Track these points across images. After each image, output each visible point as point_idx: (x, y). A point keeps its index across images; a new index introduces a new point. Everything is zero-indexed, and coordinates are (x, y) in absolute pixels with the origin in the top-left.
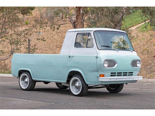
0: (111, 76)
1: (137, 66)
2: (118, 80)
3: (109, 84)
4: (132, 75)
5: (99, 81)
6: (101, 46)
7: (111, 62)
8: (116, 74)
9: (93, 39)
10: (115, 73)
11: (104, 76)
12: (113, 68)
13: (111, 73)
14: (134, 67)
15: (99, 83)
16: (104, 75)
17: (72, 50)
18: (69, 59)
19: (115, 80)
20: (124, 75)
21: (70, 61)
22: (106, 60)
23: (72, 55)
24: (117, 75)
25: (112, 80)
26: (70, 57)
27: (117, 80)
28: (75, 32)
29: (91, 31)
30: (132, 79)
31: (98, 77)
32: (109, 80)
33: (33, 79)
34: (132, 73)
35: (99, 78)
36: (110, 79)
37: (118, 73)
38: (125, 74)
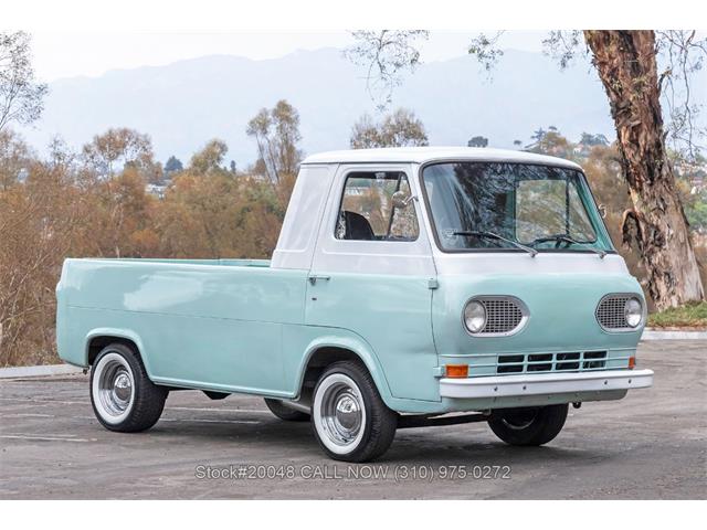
0: (501, 370)
1: (624, 323)
2: (531, 390)
3: (493, 410)
4: (602, 364)
5: (442, 394)
6: (455, 234)
7: (501, 310)
8: (526, 363)
9: (417, 200)
10: (521, 358)
11: (466, 373)
12: (508, 333)
13: (502, 359)
14: (608, 330)
15: (445, 405)
16: (466, 367)
17: (324, 251)
18: (312, 291)
19: (518, 391)
20: (560, 367)
21: (314, 299)
22: (475, 300)
23: (325, 274)
24: (531, 368)
25: (502, 392)
26: (312, 280)
27: (528, 392)
28: (337, 166)
29: (408, 165)
30: (600, 386)
31: (439, 378)
32: (490, 392)
33: (152, 377)
34: (603, 354)
35: (442, 380)
36: (496, 386)
37: (532, 358)
38: (568, 362)
